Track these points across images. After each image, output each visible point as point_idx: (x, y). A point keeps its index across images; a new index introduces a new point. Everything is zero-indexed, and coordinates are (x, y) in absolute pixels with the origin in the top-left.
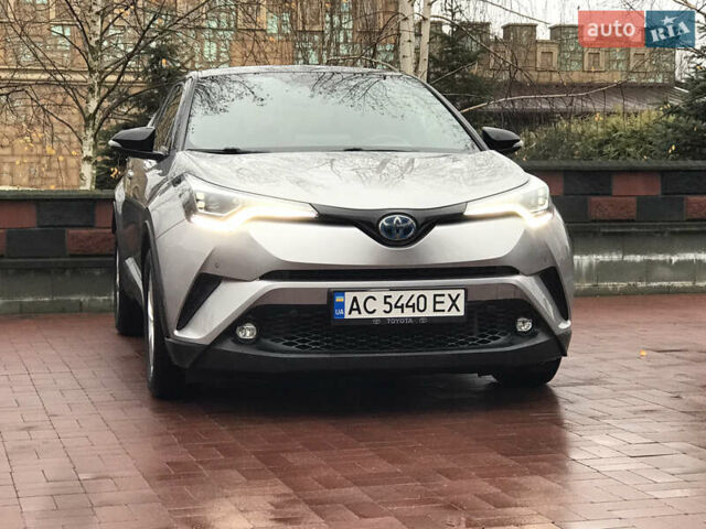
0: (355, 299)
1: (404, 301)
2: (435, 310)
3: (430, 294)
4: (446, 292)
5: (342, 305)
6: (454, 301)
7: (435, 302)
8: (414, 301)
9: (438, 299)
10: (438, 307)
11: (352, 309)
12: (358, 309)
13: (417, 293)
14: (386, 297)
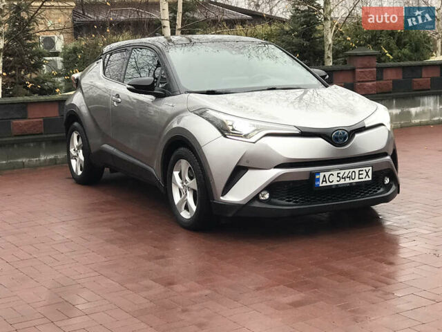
0: (324, 176)
1: (346, 175)
2: (359, 178)
3: (357, 170)
4: (364, 169)
5: (319, 179)
6: (367, 173)
7: (359, 174)
8: (350, 174)
9: (361, 172)
10: (361, 176)
11: (323, 181)
12: (326, 181)
13: (352, 170)
14: (338, 174)
